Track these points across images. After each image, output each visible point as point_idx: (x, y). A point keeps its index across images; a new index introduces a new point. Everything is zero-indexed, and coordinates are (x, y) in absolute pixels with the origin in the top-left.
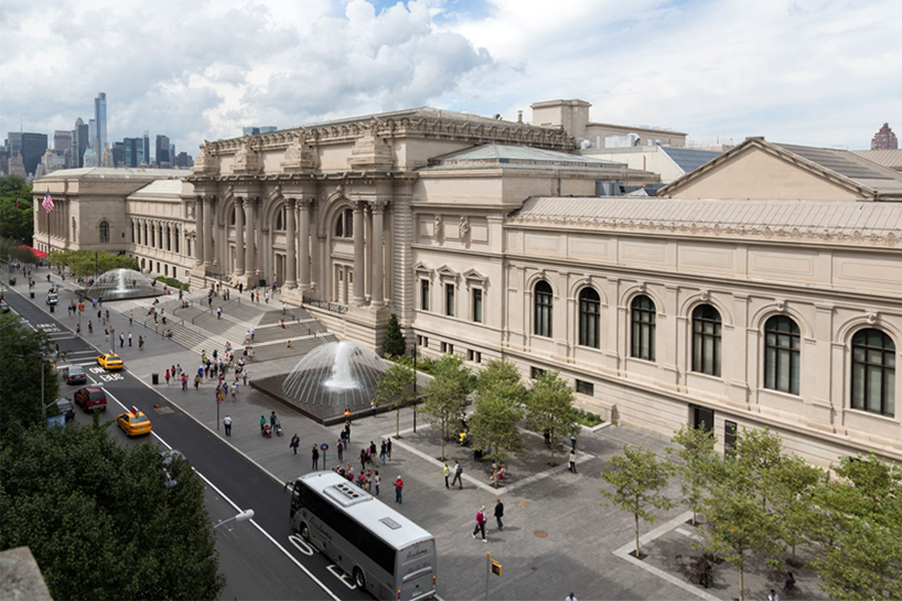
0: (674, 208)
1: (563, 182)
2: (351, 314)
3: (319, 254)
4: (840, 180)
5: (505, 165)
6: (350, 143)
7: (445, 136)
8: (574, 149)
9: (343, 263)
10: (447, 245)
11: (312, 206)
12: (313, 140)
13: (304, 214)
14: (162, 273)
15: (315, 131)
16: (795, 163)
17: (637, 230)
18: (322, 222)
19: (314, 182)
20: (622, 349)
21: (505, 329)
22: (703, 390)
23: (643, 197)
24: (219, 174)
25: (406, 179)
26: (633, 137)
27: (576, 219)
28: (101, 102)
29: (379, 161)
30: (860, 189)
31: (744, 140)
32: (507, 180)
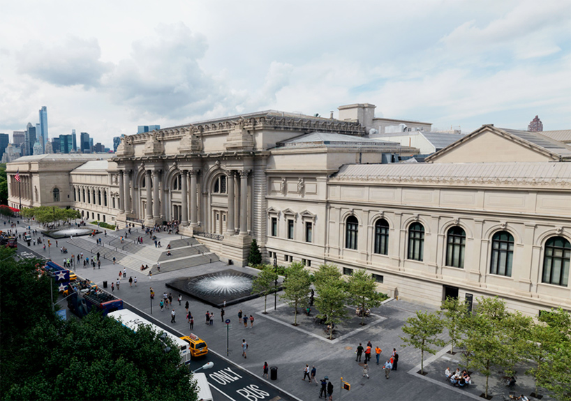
0: (437, 169)
1: (363, 155)
2: (226, 241)
3: (203, 204)
4: (540, 150)
5: (328, 145)
6: (225, 134)
7: (287, 128)
8: (365, 134)
9: (219, 209)
10: (289, 196)
11: (199, 174)
12: (199, 132)
13: (193, 179)
14: (96, 219)
15: (201, 126)
16: (512, 139)
17: (415, 183)
18: (205, 184)
19: (200, 159)
20: (402, 255)
21: (327, 246)
22: (452, 277)
23: (414, 163)
24: (134, 156)
25: (263, 156)
26: (403, 126)
27: (375, 178)
28: (44, 112)
29: (245, 145)
30: (551, 155)
31: (481, 126)
32: (330, 154)
